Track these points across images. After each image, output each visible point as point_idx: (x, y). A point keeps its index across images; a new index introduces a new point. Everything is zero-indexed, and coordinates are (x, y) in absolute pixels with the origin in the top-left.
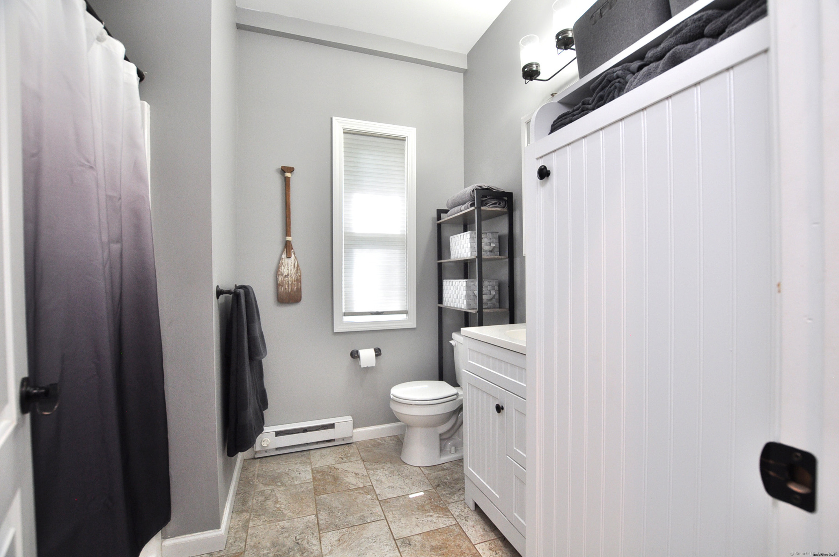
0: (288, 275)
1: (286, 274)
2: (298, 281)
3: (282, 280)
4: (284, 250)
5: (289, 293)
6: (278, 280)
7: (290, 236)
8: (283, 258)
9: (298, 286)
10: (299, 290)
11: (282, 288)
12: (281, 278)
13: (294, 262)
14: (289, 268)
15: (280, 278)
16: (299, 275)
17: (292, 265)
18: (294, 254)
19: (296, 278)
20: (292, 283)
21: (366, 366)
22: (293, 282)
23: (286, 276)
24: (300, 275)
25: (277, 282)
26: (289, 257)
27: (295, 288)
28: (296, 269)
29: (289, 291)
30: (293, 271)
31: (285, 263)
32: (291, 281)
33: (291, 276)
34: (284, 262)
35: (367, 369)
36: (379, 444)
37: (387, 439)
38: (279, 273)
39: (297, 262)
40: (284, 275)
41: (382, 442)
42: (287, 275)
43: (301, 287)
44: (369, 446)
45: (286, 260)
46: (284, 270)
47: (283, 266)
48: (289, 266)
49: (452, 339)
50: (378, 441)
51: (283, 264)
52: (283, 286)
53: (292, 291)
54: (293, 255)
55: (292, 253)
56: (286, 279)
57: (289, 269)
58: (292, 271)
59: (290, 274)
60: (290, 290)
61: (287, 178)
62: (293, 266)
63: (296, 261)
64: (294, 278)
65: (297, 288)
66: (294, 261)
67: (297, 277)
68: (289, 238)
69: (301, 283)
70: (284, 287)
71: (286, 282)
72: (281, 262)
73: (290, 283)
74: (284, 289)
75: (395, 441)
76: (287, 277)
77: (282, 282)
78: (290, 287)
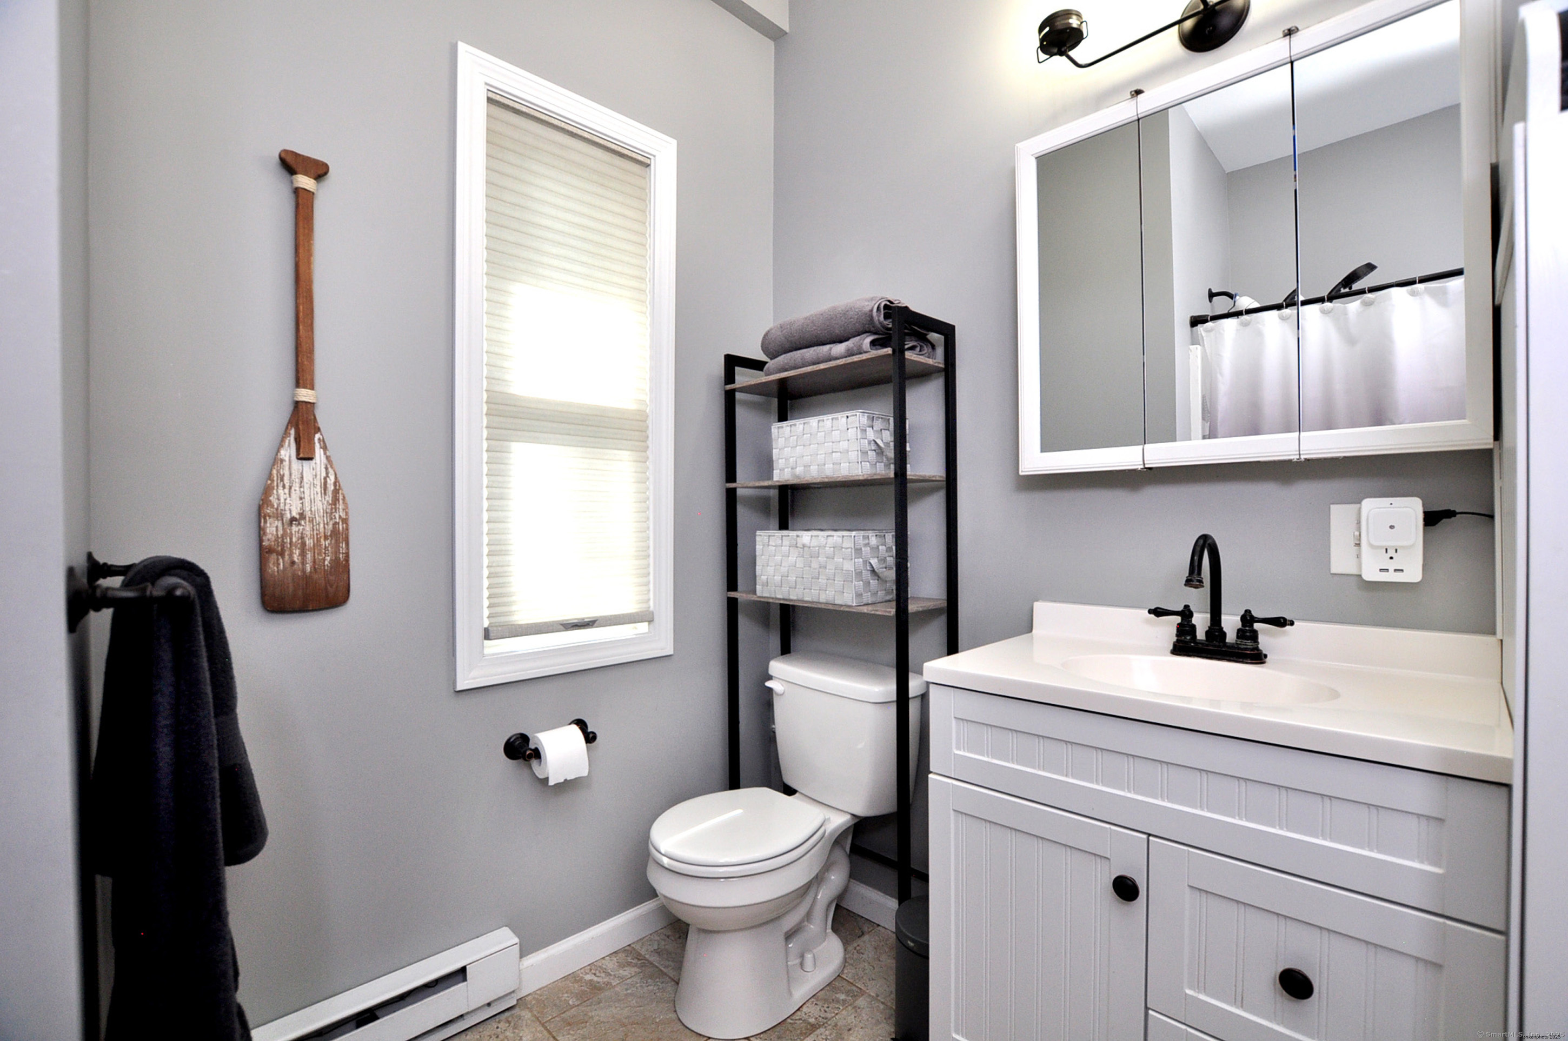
0: (302, 516)
1: (295, 514)
2: (339, 535)
3: (280, 533)
4: (286, 434)
5: (307, 579)
6: (265, 533)
7: (312, 388)
8: (282, 461)
9: (337, 552)
10: (342, 567)
11: (281, 561)
12: (277, 527)
13: (324, 474)
14: (307, 492)
15: (273, 528)
16: (340, 517)
17: (318, 482)
18: (325, 448)
19: (331, 526)
20: (317, 544)
21: (562, 781)
22: (318, 540)
23: (293, 519)
24: (343, 516)
25: (261, 541)
26: (305, 456)
27: (328, 558)
28: (329, 498)
29: (304, 571)
30: (320, 504)
31: (291, 474)
32: (312, 537)
33: (311, 521)
34: (287, 473)
35: (567, 786)
36: (595, 988)
37: (610, 965)
38: (269, 511)
39: (336, 475)
40: (288, 516)
41: (599, 980)
42: (298, 517)
43: (347, 555)
44: (571, 1003)
45: (296, 465)
46: (288, 501)
47: (284, 487)
48: (306, 486)
49: (770, 678)
50: (588, 977)
51: (282, 480)
52: (282, 554)
53: (314, 568)
54: (319, 452)
55: (317, 445)
56: (294, 528)
57: (307, 496)
58: (318, 504)
59: (308, 514)
60: (308, 568)
61: (301, 193)
62: (318, 489)
63: (330, 470)
64: (323, 525)
65: (336, 561)
66: (324, 470)
67: (335, 524)
68: (304, 395)
69: (347, 544)
70: (287, 557)
71: (294, 540)
72: (274, 472)
73: (309, 542)
74: (287, 565)
75: (636, 965)
76: (299, 524)
77: (280, 540)
78: (309, 556)
